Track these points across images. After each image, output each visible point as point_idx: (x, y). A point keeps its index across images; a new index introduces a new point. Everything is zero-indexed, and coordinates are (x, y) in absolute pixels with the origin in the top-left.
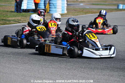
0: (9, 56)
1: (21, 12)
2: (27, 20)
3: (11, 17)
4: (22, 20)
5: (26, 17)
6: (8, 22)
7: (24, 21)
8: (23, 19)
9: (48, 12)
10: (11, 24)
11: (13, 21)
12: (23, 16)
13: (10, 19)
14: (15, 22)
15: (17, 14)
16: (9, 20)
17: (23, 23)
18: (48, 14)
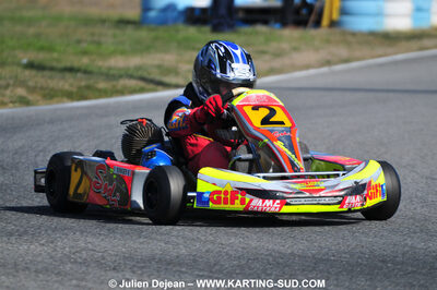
3: (123, 53)
6: (102, 85)
9: (333, 24)
10: (121, 92)
11: (131, 77)
13: (118, 62)
14: (141, 84)
16: (110, 68)
18: (336, 30)
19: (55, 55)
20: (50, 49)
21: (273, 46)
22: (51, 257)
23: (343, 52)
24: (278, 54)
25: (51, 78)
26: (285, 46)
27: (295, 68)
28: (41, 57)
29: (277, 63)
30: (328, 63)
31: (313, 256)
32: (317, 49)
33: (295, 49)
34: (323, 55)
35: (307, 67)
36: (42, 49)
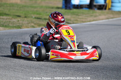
0: (55, 70)
1: (72, 8)
2: (79, 20)
4: (72, 19)
5: (78, 15)
7: (75, 22)
8: (74, 18)
9: (109, 9)
12: (73, 14)
15: (66, 12)
17: (74, 23)
18: (110, 11)
19: (41, 16)
20: (40, 14)
21: (94, 14)
22: (39, 65)
23: (112, 16)
24: (96, 16)
25: (40, 21)
26: (97, 14)
27: (100, 20)
28: (38, 16)
29: (95, 18)
30: (108, 19)
31: (103, 66)
32: (105, 15)
33: (100, 15)
34: (107, 16)
35: (103, 19)
36: (38, 14)
